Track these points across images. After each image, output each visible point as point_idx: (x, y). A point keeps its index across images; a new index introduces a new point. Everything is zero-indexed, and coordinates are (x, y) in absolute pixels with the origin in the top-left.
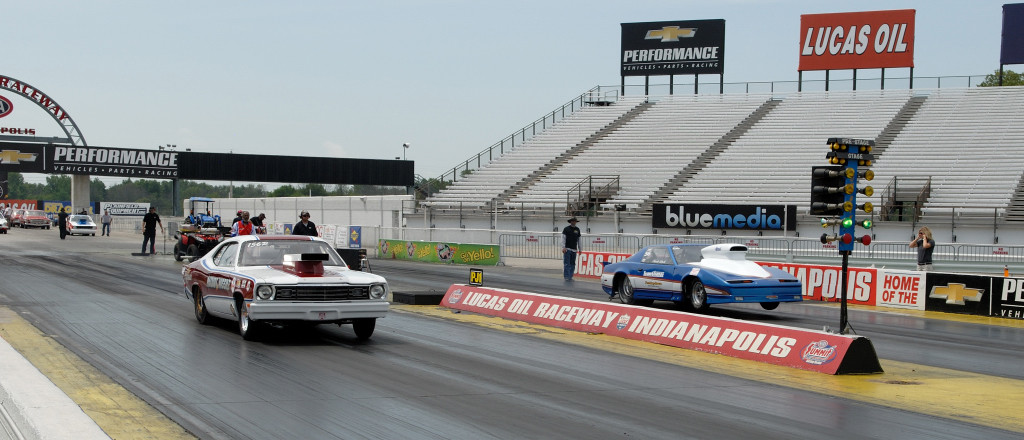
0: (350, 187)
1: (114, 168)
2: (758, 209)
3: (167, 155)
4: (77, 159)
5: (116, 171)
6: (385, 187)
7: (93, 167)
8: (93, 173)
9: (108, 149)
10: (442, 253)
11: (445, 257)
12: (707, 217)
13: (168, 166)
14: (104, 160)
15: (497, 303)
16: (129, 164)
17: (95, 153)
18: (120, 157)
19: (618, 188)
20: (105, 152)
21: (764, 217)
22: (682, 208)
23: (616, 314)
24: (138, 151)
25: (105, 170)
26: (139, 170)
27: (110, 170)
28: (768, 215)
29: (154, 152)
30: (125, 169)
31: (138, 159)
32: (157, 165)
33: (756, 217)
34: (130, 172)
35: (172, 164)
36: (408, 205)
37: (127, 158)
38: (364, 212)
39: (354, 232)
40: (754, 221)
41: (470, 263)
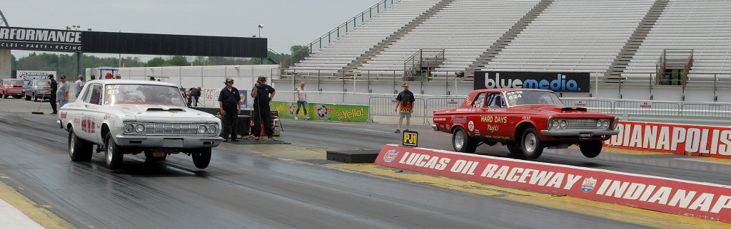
1: (30, 44)
2: (559, 75)
3: (73, 34)
4: (1, 37)
7: (14, 43)
8: (14, 48)
9: (26, 29)
11: (323, 115)
12: (518, 82)
13: (74, 42)
14: (23, 38)
15: (438, 163)
16: (43, 41)
17: (15, 32)
18: (35, 35)
19: (444, 59)
20: (24, 31)
21: (564, 81)
22: (498, 75)
23: (578, 177)
24: (50, 31)
25: (22, 45)
26: (51, 45)
27: (28, 45)
28: (567, 80)
29: (63, 31)
30: (39, 44)
31: (50, 37)
32: (65, 42)
33: (558, 82)
34: (43, 47)
35: (77, 41)
36: (275, 72)
37: (41, 36)
38: (238, 78)
40: (556, 85)
41: (343, 120)
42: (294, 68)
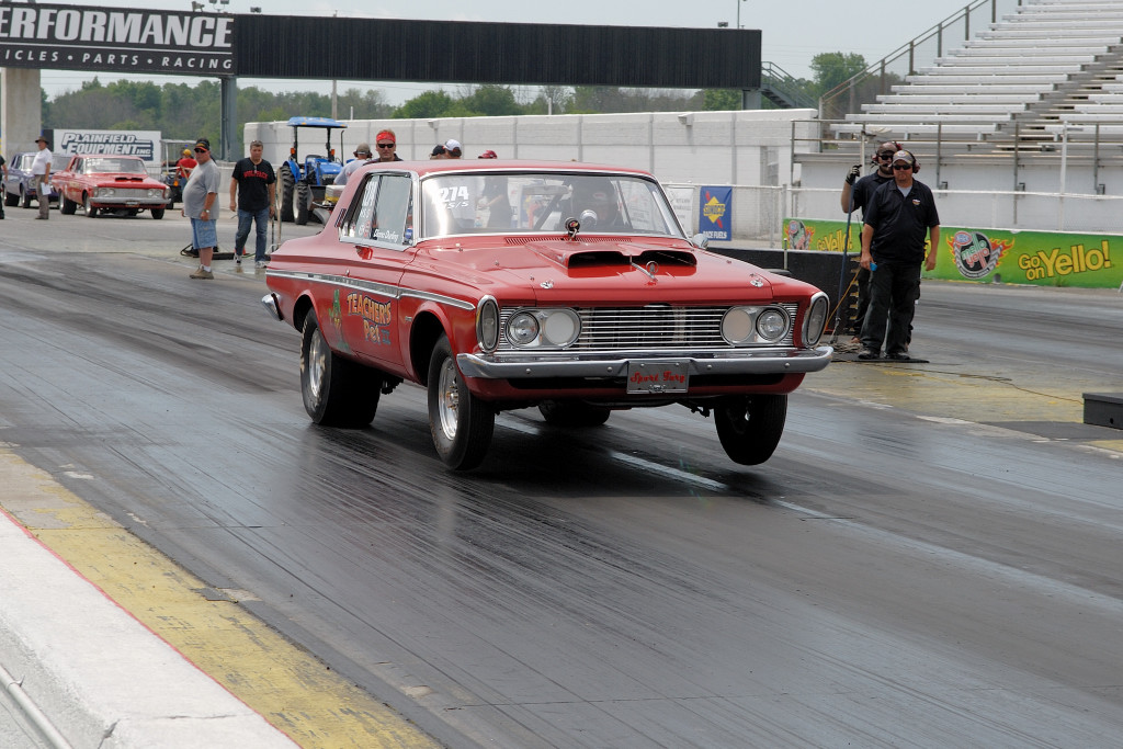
0: (569, 90)
1: (93, 53)
3: (210, 23)
4: (15, 33)
5: (99, 58)
6: (643, 89)
7: (50, 51)
8: (49, 65)
9: (82, 9)
10: (967, 255)
11: (978, 266)
13: (212, 48)
14: (73, 35)
16: (127, 44)
17: (53, 18)
18: (106, 26)
20: (75, 15)
24: (146, 14)
25: (70, 56)
26: (149, 57)
27: (86, 57)
29: (181, 15)
30: (117, 54)
31: (147, 32)
32: (189, 46)
34: (129, 60)
35: (220, 42)
36: (803, 132)
37: (123, 30)
38: (689, 149)
39: (714, 201)
41: (1042, 282)
42: (861, 117)
